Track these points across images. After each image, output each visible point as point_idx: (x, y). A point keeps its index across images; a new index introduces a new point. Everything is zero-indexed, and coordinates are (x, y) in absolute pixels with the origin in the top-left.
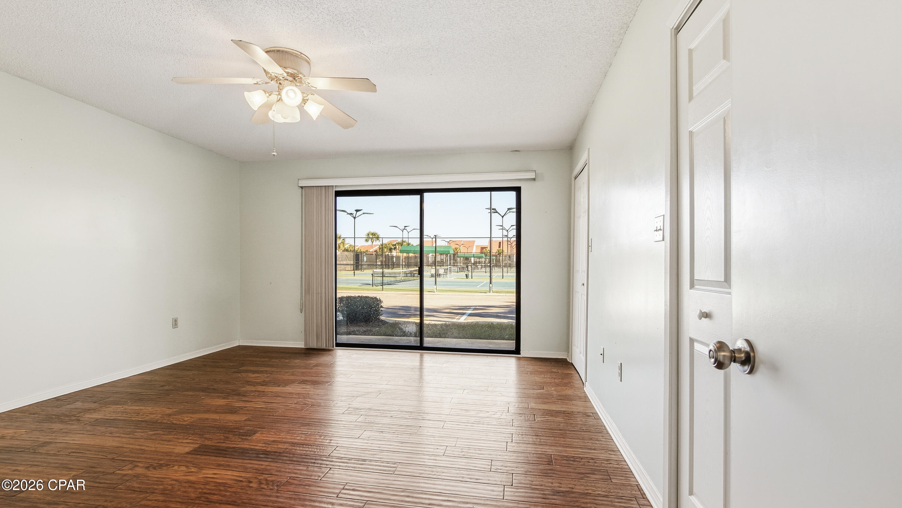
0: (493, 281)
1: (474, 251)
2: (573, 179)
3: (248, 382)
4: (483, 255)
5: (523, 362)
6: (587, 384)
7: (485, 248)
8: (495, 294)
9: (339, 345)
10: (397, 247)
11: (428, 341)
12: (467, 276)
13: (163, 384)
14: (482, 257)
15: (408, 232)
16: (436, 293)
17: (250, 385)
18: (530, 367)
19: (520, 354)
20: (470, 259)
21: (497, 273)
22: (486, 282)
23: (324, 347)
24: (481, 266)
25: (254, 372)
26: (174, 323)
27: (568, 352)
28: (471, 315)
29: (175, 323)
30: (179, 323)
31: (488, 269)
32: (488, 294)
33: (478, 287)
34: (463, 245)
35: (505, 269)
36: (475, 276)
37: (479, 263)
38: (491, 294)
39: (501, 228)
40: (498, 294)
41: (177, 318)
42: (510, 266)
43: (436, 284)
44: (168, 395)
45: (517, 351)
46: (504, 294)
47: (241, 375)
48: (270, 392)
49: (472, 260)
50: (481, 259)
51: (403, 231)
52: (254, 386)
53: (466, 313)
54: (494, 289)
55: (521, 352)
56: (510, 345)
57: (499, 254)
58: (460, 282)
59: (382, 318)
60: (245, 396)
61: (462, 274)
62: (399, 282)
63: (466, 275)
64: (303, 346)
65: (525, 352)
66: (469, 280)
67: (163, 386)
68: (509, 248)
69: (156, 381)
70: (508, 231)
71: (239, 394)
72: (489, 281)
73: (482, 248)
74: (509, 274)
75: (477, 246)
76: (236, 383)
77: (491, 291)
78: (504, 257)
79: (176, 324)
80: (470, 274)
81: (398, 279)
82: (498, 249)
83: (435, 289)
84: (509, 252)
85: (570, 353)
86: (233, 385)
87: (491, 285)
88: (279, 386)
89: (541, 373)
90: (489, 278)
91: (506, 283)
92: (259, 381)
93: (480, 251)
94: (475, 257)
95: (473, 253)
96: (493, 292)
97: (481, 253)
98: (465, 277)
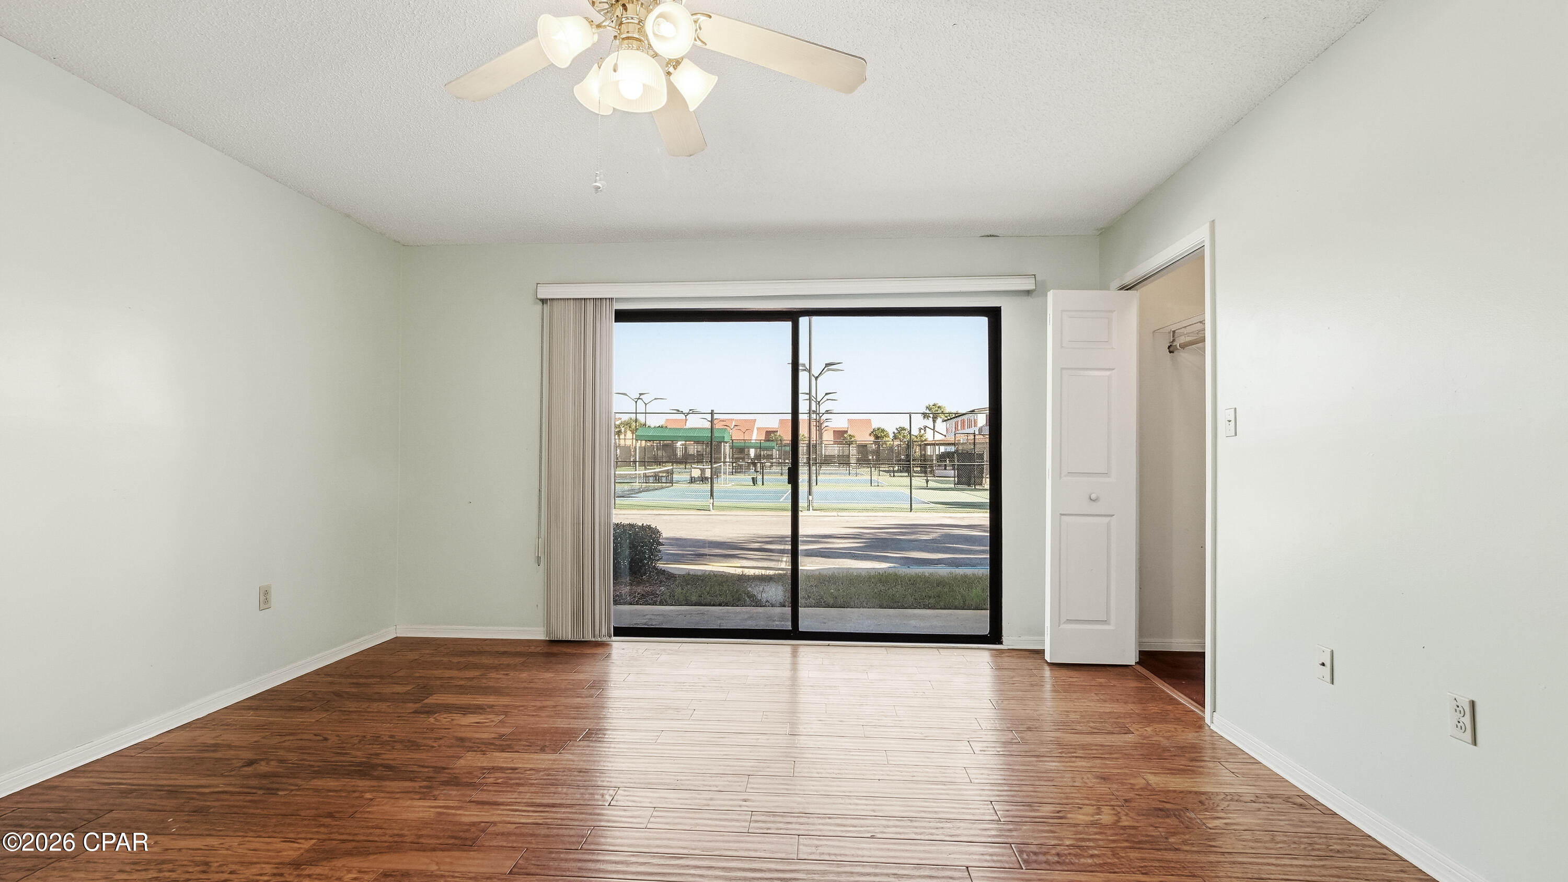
1: (754, 437)
3: (462, 740)
4: (771, 444)
5: (1007, 661)
7: (774, 432)
8: (818, 513)
9: (620, 632)
10: (623, 429)
11: (809, 619)
12: (754, 481)
13: (250, 755)
15: (646, 404)
16: (713, 512)
17: (470, 749)
19: (1001, 643)
20: (746, 450)
23: (589, 637)
24: (771, 464)
25: (466, 710)
26: (262, 598)
29: (265, 597)
30: (274, 597)
32: (807, 513)
33: (781, 500)
34: (734, 426)
36: (769, 480)
37: (766, 457)
38: (812, 513)
40: (823, 513)
41: (269, 586)
43: (712, 495)
44: (272, 791)
45: (995, 636)
46: (835, 514)
47: (436, 719)
48: (531, 769)
49: (752, 452)
51: (636, 402)
52: (484, 753)
54: (815, 505)
55: (1004, 639)
56: (980, 622)
58: (744, 492)
59: (661, 565)
60: (471, 785)
61: (743, 477)
62: (637, 493)
63: (753, 479)
64: (542, 636)
65: (1010, 639)
66: (759, 487)
67: (250, 763)
69: (230, 747)
70: (821, 403)
71: (455, 782)
73: (768, 433)
75: (758, 429)
76: (435, 744)
77: (811, 508)
79: (267, 601)
80: (760, 477)
81: (637, 485)
83: (711, 505)
86: (428, 751)
87: (810, 498)
88: (543, 750)
92: (485, 736)
93: (765, 437)
94: (756, 448)
95: (752, 441)
96: (813, 510)
97: (767, 440)
98: (752, 484)
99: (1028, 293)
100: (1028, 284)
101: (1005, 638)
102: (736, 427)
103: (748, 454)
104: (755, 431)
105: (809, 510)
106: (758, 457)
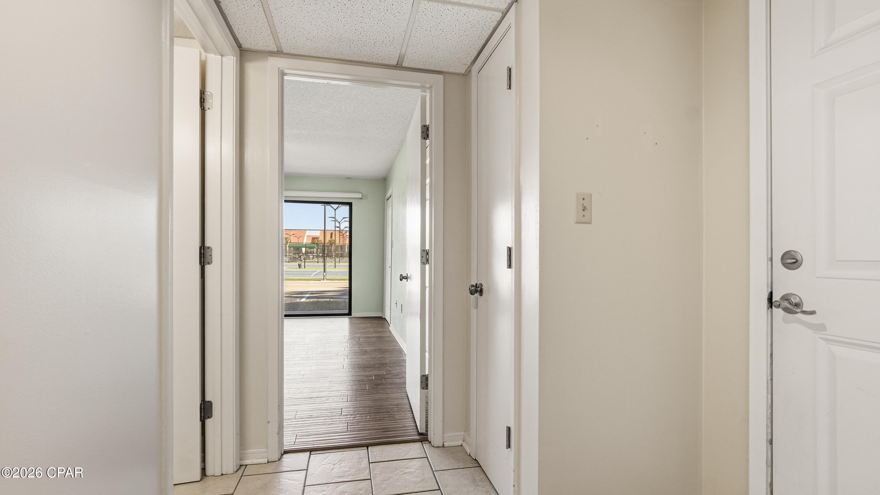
0: (327, 270)
1: (305, 241)
2: (386, 200)
4: (315, 245)
5: (353, 319)
6: (391, 325)
7: (316, 238)
8: (329, 281)
12: (300, 266)
14: (313, 248)
18: (358, 321)
19: (351, 315)
20: (301, 249)
21: (330, 263)
22: (319, 271)
24: (312, 256)
27: (383, 312)
28: (308, 298)
31: (321, 260)
32: (322, 281)
33: (312, 276)
34: (294, 235)
35: (337, 260)
36: (309, 266)
37: (311, 253)
38: (325, 281)
39: (334, 219)
40: (331, 281)
42: (342, 256)
45: (350, 314)
46: (337, 282)
49: (304, 250)
50: (312, 250)
53: (304, 296)
54: (328, 278)
56: (345, 311)
57: (331, 244)
58: (295, 272)
61: (295, 264)
63: (299, 265)
65: (354, 314)
66: (302, 269)
68: (341, 238)
70: (340, 223)
72: (323, 270)
73: (314, 239)
74: (341, 264)
75: (308, 236)
77: (325, 279)
78: (336, 247)
80: (303, 264)
82: (330, 239)
84: (341, 243)
85: (384, 312)
87: (325, 274)
89: (365, 323)
90: (323, 267)
91: (339, 272)
93: (312, 241)
94: (306, 247)
95: (304, 244)
96: (326, 280)
97: (313, 243)
98: (298, 267)
99: (361, 198)
100: (360, 196)
101: (352, 314)
102: (293, 235)
103: (301, 251)
104: (305, 238)
105: (324, 280)
106: (307, 253)
